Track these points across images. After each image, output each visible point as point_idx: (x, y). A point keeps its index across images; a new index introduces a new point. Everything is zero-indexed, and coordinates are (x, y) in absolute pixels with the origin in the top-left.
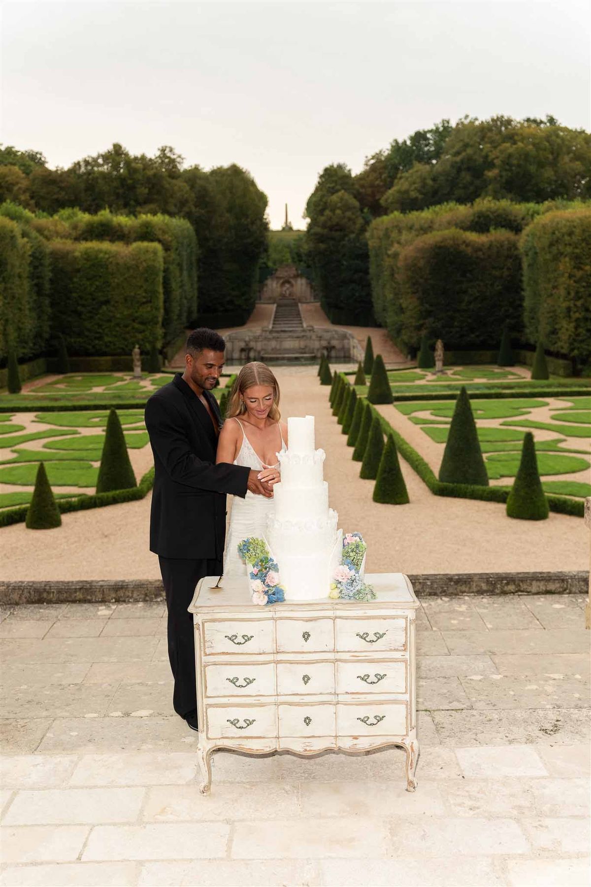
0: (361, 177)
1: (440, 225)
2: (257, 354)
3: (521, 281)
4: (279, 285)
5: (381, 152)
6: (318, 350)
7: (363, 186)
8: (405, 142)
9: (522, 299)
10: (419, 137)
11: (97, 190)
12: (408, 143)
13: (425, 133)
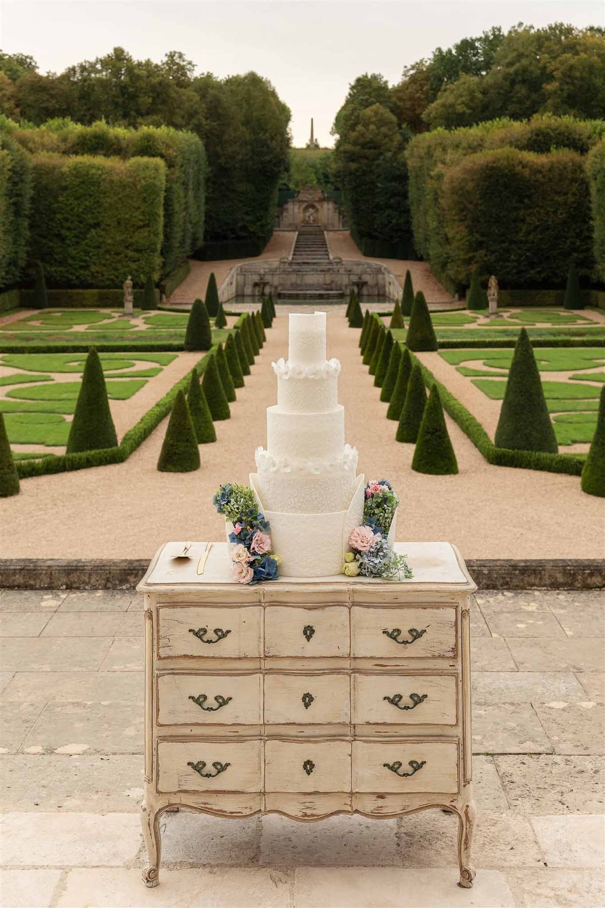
0: (398, 90)
1: (492, 143)
2: (273, 289)
3: (590, 209)
4: (301, 210)
5: (421, 61)
6: (346, 286)
7: (400, 99)
8: (450, 51)
9: (591, 229)
10: (466, 46)
11: (93, 98)
12: (454, 52)
13: (473, 41)
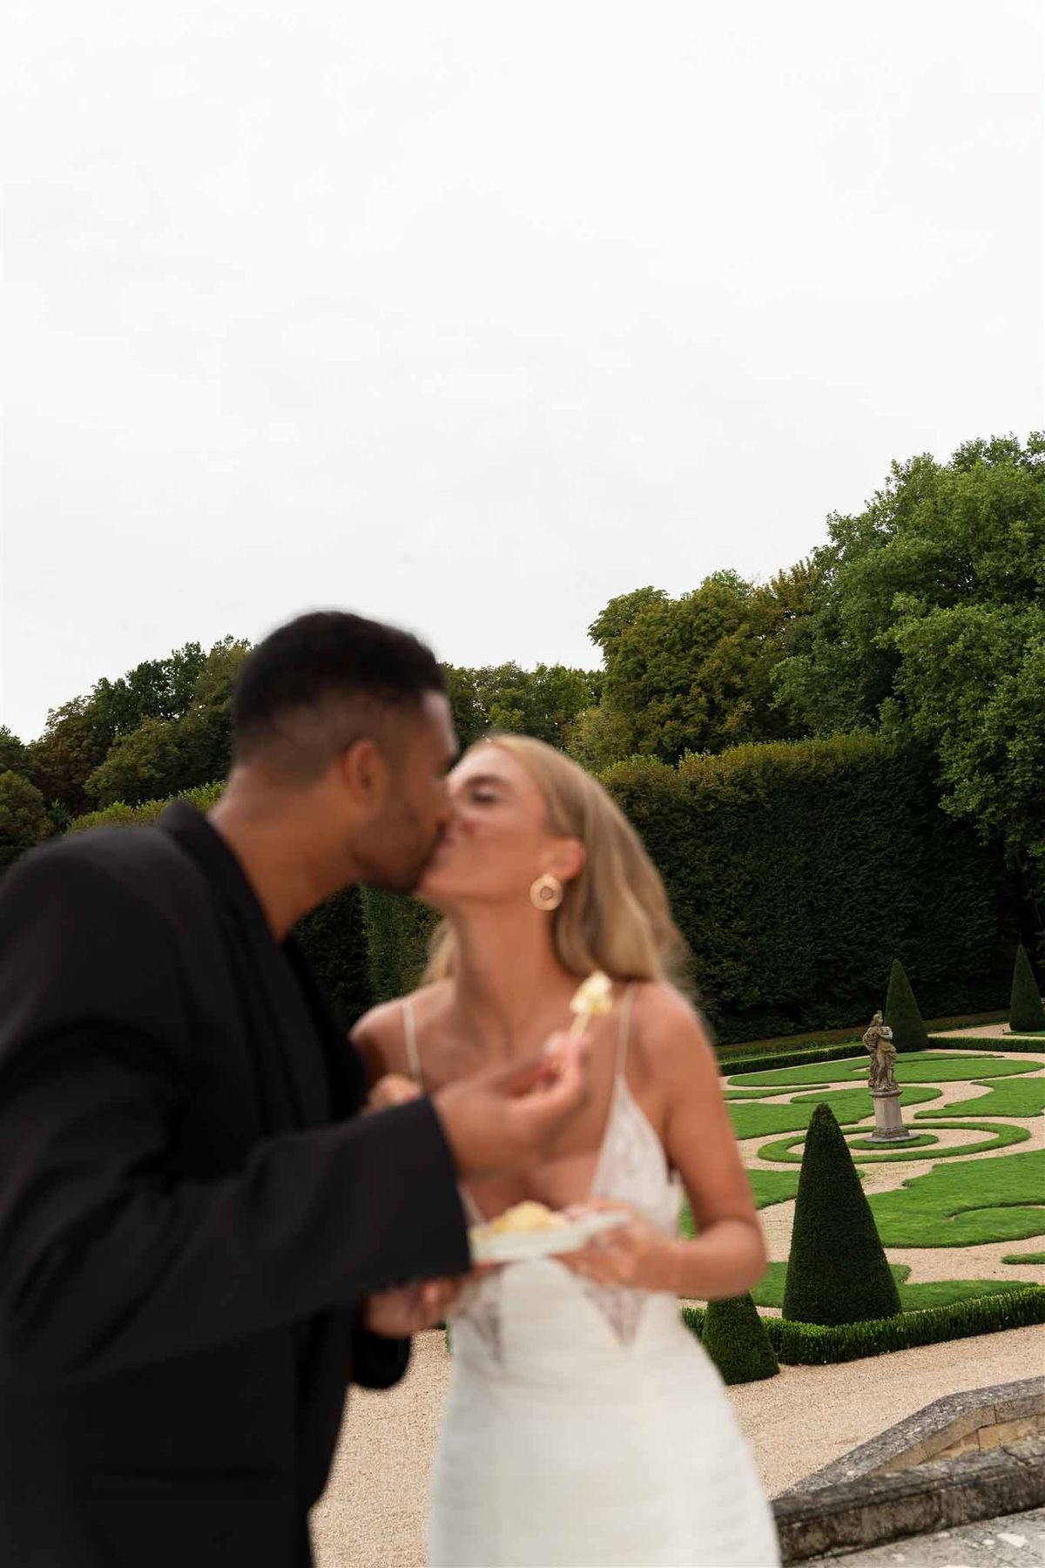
0: (38, 748)
3: (360, 913)
5: (76, 701)
7: (46, 762)
8: (121, 683)
9: (363, 943)
10: (147, 674)
12: (127, 683)
13: (158, 665)
